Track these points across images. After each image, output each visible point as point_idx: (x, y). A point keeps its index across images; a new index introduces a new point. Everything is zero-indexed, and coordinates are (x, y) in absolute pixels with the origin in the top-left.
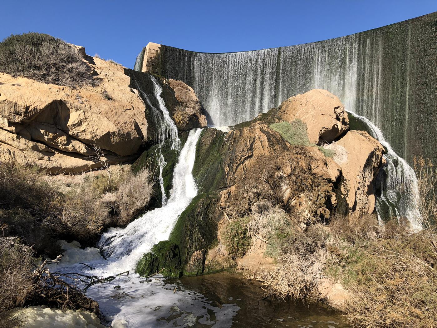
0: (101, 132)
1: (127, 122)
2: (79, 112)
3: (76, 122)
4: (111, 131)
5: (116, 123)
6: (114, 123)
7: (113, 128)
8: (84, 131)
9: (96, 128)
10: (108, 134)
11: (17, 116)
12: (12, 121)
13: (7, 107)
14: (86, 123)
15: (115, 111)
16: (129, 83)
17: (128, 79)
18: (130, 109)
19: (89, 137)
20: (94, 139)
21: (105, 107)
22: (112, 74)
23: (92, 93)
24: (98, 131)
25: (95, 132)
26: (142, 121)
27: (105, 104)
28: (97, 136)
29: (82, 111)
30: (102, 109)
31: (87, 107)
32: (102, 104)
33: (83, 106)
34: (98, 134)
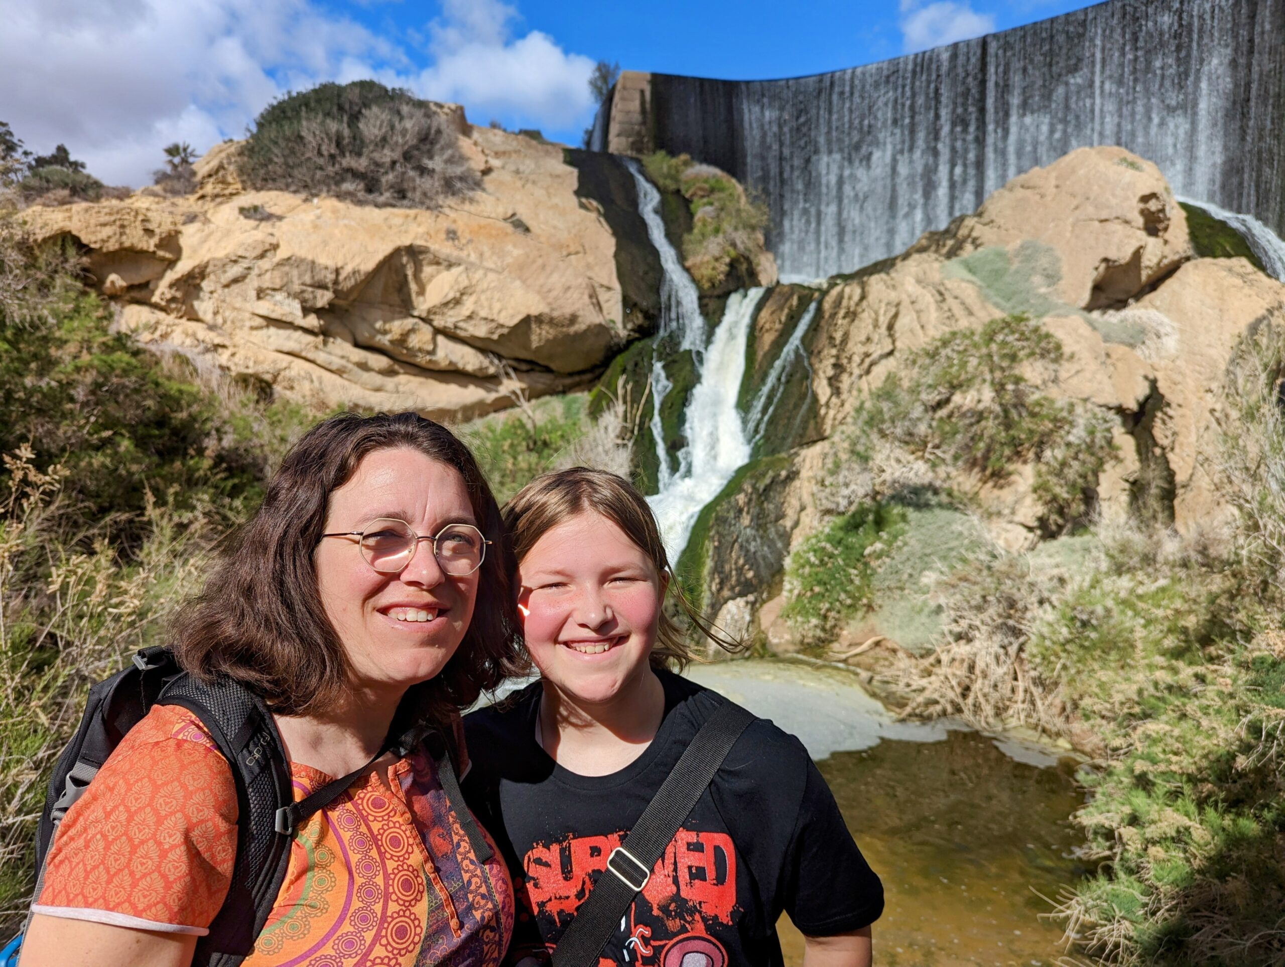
0: (510, 318)
1: (569, 288)
2: (455, 271)
3: (451, 296)
4: (534, 312)
5: (543, 292)
6: (539, 292)
7: (536, 307)
8: (470, 317)
9: (497, 306)
10: (527, 321)
11: (319, 292)
12: (308, 305)
13: (295, 272)
14: (473, 298)
15: (540, 261)
16: (575, 186)
17: (572, 174)
18: (577, 253)
19: (481, 331)
20: (495, 337)
21: (516, 252)
22: (533, 166)
23: (483, 222)
24: (503, 314)
25: (495, 317)
26: (605, 283)
27: (515, 246)
28: (502, 326)
29: (461, 268)
30: (509, 260)
31: (473, 257)
32: (509, 247)
33: (463, 254)
34: (502, 321)
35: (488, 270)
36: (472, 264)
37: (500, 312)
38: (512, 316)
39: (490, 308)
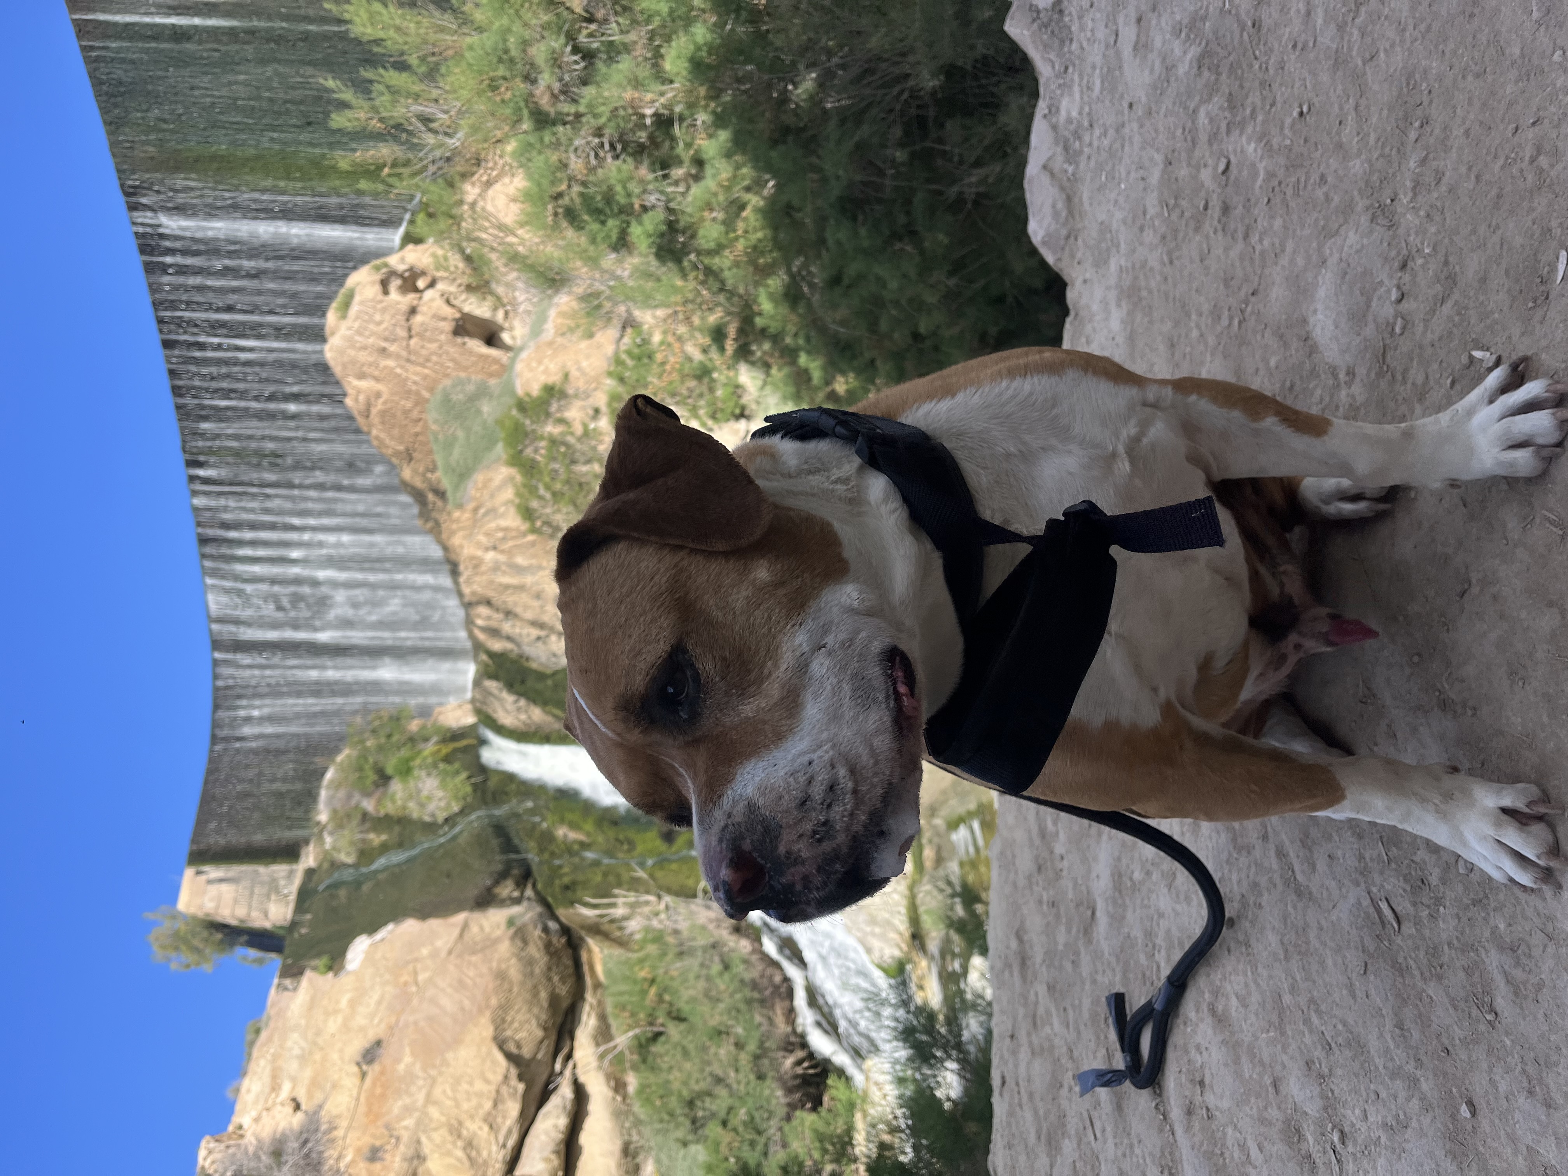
2: (427, 1148)
3: (460, 1154)
4: (488, 1031)
5: (465, 1019)
6: (465, 1026)
7: (485, 1029)
8: (492, 1125)
9: (479, 1086)
10: (501, 1043)
14: (466, 1121)
16: (326, 975)
17: (311, 980)
19: (513, 1108)
20: (521, 1087)
21: (408, 1059)
22: (295, 1036)
23: (362, 1108)
24: (490, 1076)
25: (493, 1088)
26: (456, 932)
27: (398, 1060)
28: (506, 1077)
29: (424, 1139)
30: (417, 1069)
31: (409, 1122)
32: (401, 1067)
33: (405, 1136)
34: (499, 1078)
35: (429, 1099)
36: (418, 1123)
37: (487, 1082)
38: (494, 1062)
39: (480, 1095)
